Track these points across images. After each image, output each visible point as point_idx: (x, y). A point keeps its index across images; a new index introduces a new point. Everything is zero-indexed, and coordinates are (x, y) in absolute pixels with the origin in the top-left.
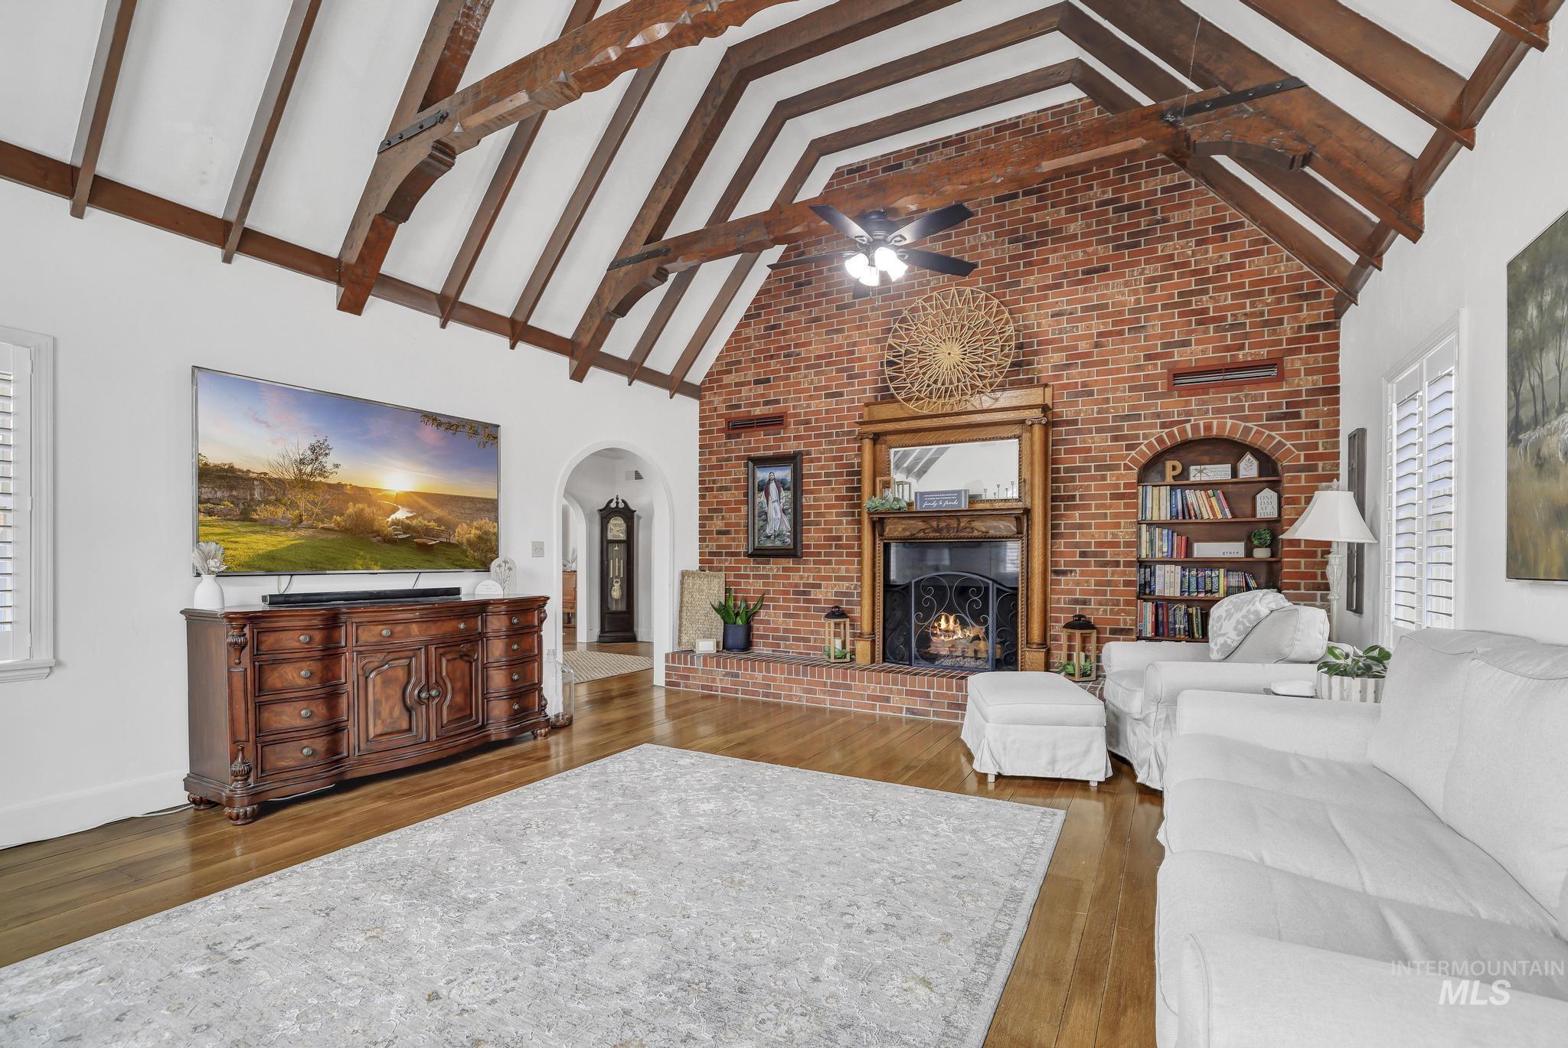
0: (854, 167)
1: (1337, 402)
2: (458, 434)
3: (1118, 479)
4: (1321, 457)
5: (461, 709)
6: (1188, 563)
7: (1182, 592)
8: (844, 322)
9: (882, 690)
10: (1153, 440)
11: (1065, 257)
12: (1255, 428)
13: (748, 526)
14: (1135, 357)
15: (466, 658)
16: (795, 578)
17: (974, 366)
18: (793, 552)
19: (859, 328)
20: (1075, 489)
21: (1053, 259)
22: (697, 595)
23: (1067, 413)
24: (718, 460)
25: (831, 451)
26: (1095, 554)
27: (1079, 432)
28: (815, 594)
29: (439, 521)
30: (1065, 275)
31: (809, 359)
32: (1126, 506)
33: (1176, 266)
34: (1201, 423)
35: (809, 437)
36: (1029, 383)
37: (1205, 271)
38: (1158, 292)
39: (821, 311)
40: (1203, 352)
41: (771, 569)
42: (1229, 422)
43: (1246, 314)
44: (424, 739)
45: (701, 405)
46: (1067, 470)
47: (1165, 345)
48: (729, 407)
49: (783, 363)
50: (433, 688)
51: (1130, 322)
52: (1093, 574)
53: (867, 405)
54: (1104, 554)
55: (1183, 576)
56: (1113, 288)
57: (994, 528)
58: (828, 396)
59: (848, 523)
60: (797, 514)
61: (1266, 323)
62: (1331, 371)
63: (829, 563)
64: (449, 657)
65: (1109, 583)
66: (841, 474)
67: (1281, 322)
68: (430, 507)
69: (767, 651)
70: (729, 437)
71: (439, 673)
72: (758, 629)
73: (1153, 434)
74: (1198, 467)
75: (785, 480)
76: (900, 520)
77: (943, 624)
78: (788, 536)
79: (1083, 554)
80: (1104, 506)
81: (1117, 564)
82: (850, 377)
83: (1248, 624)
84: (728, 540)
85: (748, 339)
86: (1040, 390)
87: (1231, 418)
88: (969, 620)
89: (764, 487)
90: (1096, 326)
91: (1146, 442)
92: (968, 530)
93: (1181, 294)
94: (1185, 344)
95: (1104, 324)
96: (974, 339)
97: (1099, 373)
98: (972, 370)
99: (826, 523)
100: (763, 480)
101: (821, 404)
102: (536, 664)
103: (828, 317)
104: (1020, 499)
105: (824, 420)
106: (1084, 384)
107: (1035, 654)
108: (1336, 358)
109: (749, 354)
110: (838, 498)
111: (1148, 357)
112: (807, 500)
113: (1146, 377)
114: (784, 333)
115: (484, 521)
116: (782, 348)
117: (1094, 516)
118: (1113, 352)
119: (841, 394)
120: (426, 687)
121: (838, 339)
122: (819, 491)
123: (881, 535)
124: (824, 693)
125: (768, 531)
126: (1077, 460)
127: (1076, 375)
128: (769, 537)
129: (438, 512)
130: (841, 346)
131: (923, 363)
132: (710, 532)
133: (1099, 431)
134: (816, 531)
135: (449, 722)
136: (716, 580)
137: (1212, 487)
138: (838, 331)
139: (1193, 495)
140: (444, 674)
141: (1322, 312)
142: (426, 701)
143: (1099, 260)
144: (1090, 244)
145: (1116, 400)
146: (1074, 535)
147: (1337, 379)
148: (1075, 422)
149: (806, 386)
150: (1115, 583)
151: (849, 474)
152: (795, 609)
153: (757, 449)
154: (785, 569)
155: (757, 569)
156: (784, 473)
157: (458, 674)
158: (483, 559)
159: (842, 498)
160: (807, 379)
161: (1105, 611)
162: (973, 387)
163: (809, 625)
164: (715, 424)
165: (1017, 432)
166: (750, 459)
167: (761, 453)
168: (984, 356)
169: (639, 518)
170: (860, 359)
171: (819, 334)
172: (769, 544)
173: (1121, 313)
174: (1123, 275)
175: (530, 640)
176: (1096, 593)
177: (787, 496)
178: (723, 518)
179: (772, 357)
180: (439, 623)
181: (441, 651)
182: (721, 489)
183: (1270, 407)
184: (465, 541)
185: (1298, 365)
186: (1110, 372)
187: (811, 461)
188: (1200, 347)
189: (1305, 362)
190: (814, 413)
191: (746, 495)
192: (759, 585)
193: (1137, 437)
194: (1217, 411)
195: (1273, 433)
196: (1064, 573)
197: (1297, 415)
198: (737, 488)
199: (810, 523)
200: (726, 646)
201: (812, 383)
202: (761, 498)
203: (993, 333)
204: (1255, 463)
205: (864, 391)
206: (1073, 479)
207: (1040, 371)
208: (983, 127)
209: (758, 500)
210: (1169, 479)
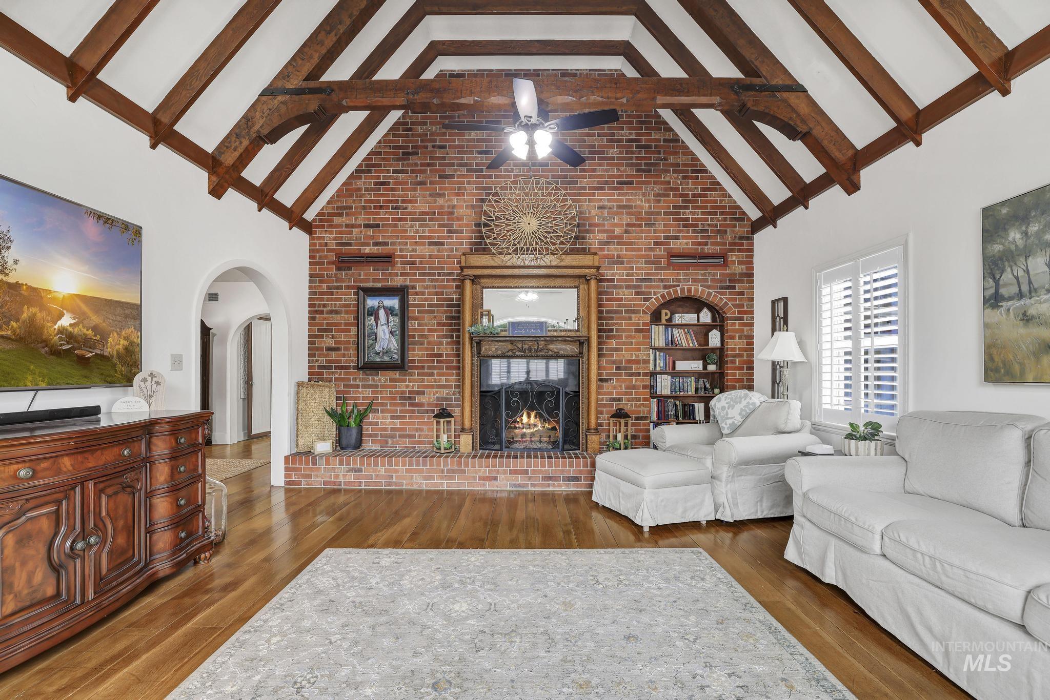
0: (455, 73)
1: (752, 281)
2: (114, 228)
3: (639, 320)
4: (746, 312)
5: (123, 551)
6: (675, 374)
7: (671, 391)
8: (445, 189)
9: (490, 472)
10: (659, 295)
11: (606, 170)
12: (714, 293)
13: (358, 344)
14: (649, 242)
15: (129, 490)
16: (402, 387)
17: (547, 235)
18: (400, 365)
19: (458, 195)
20: (613, 324)
21: (599, 170)
22: (310, 403)
23: (608, 274)
24: (328, 287)
25: (434, 287)
26: (625, 368)
27: (615, 287)
28: (420, 399)
29: (95, 329)
30: (606, 183)
31: (415, 213)
32: (644, 337)
33: (672, 189)
34: (686, 287)
35: (415, 275)
36: (583, 251)
37: (687, 195)
38: (662, 204)
39: (426, 177)
40: (687, 244)
41: (380, 380)
42: (700, 288)
43: (709, 225)
44: (78, 601)
45: (311, 239)
46: (608, 312)
47: (666, 237)
48: (339, 244)
49: (391, 214)
50: (92, 534)
51: (646, 219)
52: (624, 381)
53: (464, 254)
54: (631, 368)
55: (672, 382)
56: (635, 196)
57: (563, 350)
58: (430, 244)
59: (447, 343)
60: (403, 335)
61: (719, 232)
62: (749, 263)
63: (432, 374)
64: (110, 491)
65: (634, 387)
66: (442, 305)
67: (726, 232)
68: (90, 313)
69: (375, 447)
70: (339, 269)
71: (98, 514)
72: (368, 429)
73: (659, 292)
74: (680, 315)
75: (394, 308)
76: (494, 343)
77: (525, 419)
78: (396, 353)
79: (618, 368)
80: (631, 337)
81: (639, 374)
82: (450, 231)
83: (748, 411)
84: (338, 355)
85: (359, 190)
86: (591, 257)
87: (701, 286)
88: (545, 415)
89: (374, 313)
90: (626, 219)
91: (655, 297)
92: (545, 351)
93: (674, 207)
94: (677, 238)
95: (630, 218)
96: (546, 216)
97: (627, 250)
98: (546, 238)
99: (429, 343)
100: (371, 307)
101: (425, 250)
102: (200, 485)
103: (431, 183)
104: (578, 330)
105: (427, 262)
106: (618, 256)
107: (593, 436)
108: (752, 257)
109: (360, 202)
110: (439, 324)
111: (656, 243)
112: (412, 325)
113: (655, 256)
114: (393, 190)
115: (130, 330)
116: (391, 201)
117: (624, 343)
118: (636, 237)
119: (442, 244)
120: (81, 535)
121: (440, 201)
122: (424, 318)
123: (479, 353)
124: (442, 478)
125: (376, 348)
126: (614, 306)
127: (613, 250)
128: (378, 354)
129: (95, 319)
130: (442, 207)
131: (509, 228)
132: (318, 349)
133: (627, 287)
134: (420, 350)
135: (109, 570)
136: (327, 390)
137: (687, 327)
138: (440, 195)
139: (677, 332)
140: (104, 513)
141: (745, 229)
142: (81, 553)
143: (627, 176)
144: (622, 165)
145: (638, 268)
146: (612, 356)
147: (752, 268)
148: (612, 280)
149: (412, 234)
150: (638, 387)
151: (448, 306)
152: (401, 411)
153: (367, 281)
154: (392, 380)
155: (367, 380)
156: (393, 302)
157: (121, 511)
158: (129, 375)
159: (444, 324)
160: (413, 229)
161: (632, 405)
162: (547, 249)
163: (414, 424)
164: (326, 257)
165: (577, 284)
166: (359, 288)
167: (370, 285)
168: (553, 228)
169: (214, 335)
170: (458, 219)
171: (425, 195)
172: (378, 359)
173: (640, 213)
174: (641, 189)
175: (194, 460)
176: (626, 393)
177: (395, 320)
178: (333, 337)
179: (381, 207)
180: (99, 452)
181: (101, 486)
182: (331, 312)
183: (721, 281)
184: (115, 353)
185: (734, 258)
186: (634, 250)
187: (416, 294)
188: (685, 241)
189: (738, 257)
190: (418, 256)
191: (357, 318)
192: (368, 393)
193: (650, 293)
194: (695, 281)
195: (722, 297)
196: (606, 381)
197: (734, 287)
198: (347, 312)
199: (414, 343)
200: (341, 445)
201: (417, 232)
202: (371, 321)
203: (559, 213)
204: (709, 314)
205: (462, 244)
206: (611, 318)
207: (590, 244)
208: (553, 70)
209: (368, 323)
210: (664, 321)
